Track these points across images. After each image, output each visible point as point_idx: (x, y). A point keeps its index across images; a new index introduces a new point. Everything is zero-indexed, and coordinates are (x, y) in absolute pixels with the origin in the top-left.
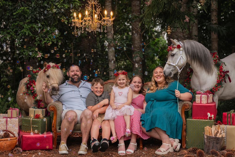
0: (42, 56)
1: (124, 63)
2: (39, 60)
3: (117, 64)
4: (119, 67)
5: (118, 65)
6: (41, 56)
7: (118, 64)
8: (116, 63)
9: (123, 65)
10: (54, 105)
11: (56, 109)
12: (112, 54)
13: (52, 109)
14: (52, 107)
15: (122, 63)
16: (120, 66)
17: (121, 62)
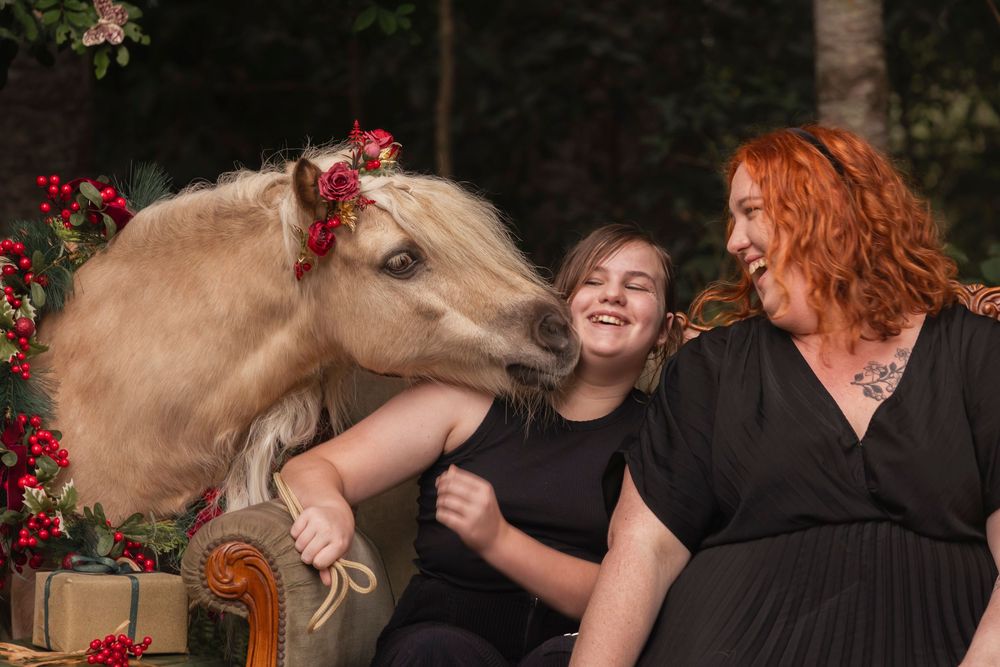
0: (136, 37)
1: (972, 110)
2: (101, 74)
3: (906, 123)
4: (920, 151)
5: (920, 131)
6: (127, 41)
7: (917, 121)
8: (895, 114)
9: (970, 128)
10: (254, 536)
11: (271, 577)
12: (856, 14)
13: (238, 584)
14: (230, 561)
15: (959, 107)
16: (934, 141)
17: (949, 95)
